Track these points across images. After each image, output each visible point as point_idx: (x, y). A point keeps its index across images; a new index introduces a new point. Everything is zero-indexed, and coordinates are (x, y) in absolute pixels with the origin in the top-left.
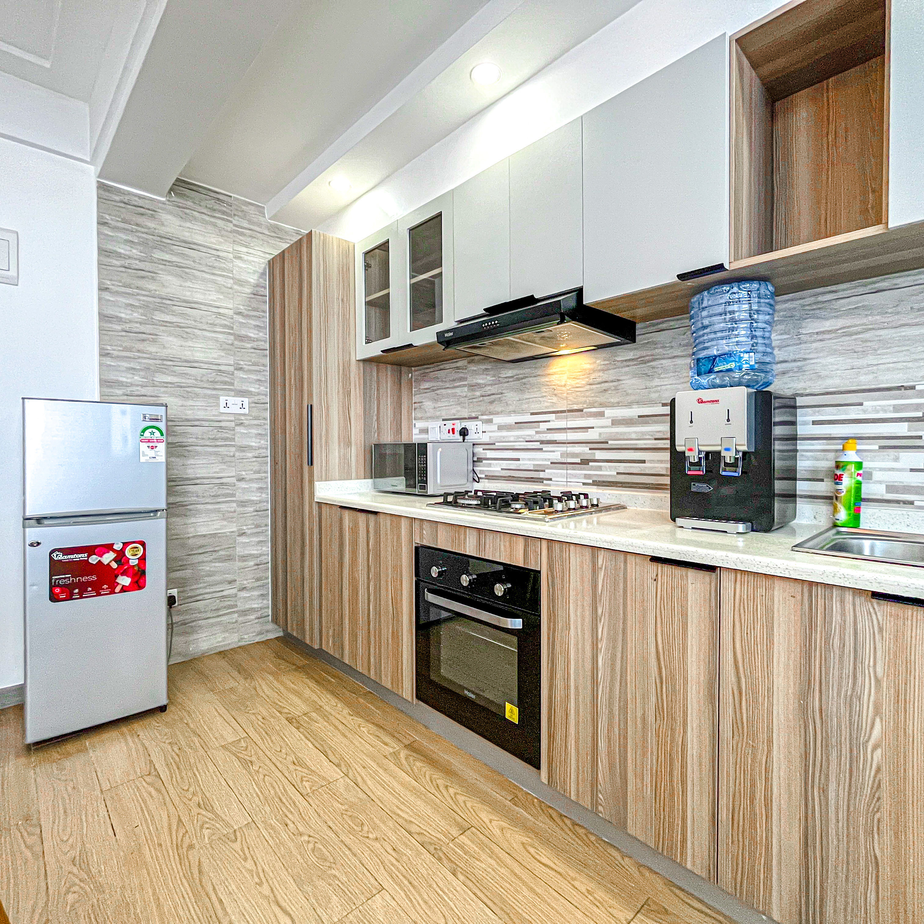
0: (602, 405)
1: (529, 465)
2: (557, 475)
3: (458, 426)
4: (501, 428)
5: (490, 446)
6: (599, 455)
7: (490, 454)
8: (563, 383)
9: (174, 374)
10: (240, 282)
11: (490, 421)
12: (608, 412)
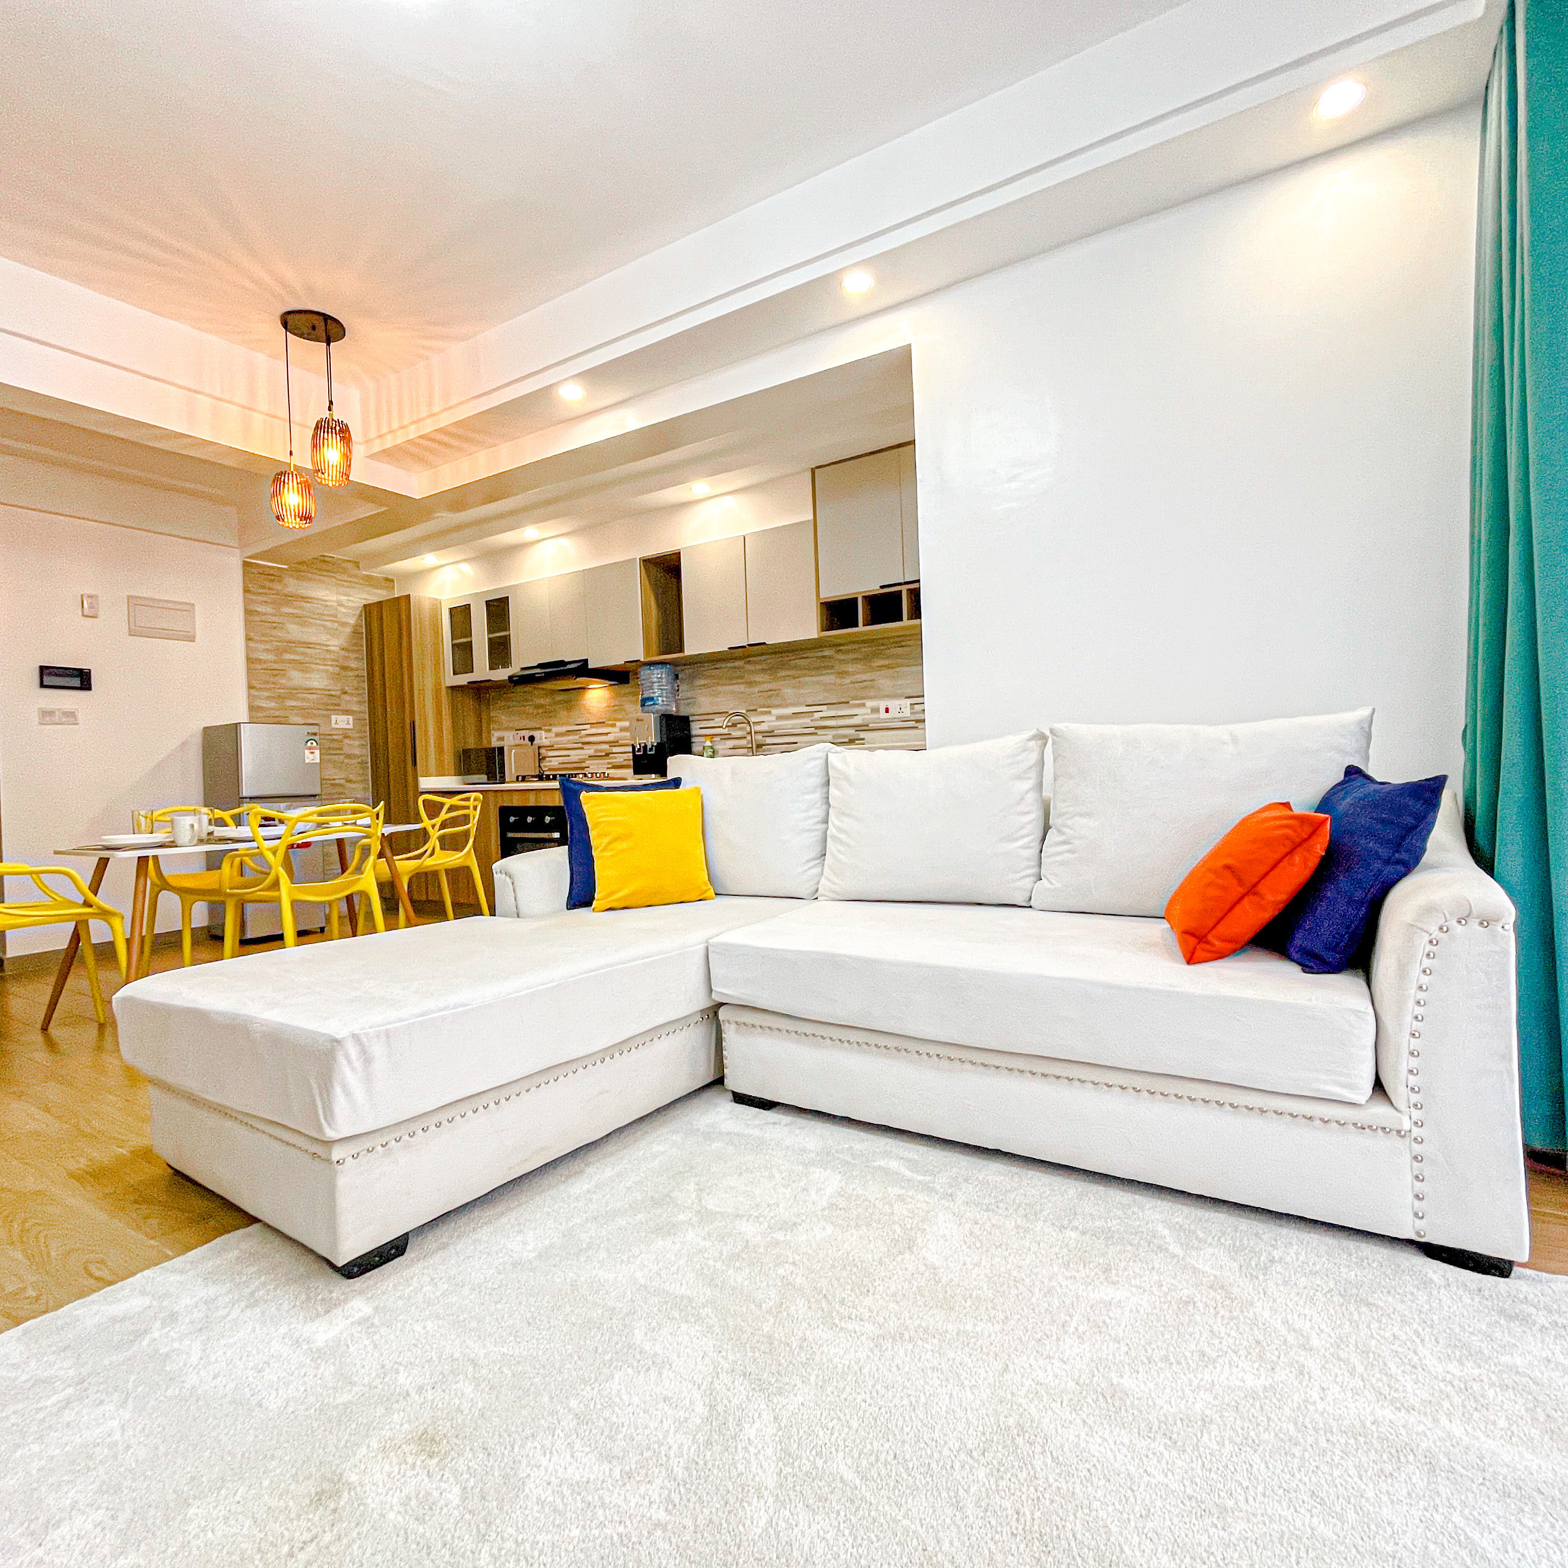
0: (614, 720)
1: (576, 759)
2: (593, 764)
3: (527, 734)
4: (557, 735)
5: (551, 748)
6: (615, 750)
7: (551, 753)
8: (594, 706)
9: (298, 699)
10: (344, 624)
11: (550, 730)
12: (618, 724)
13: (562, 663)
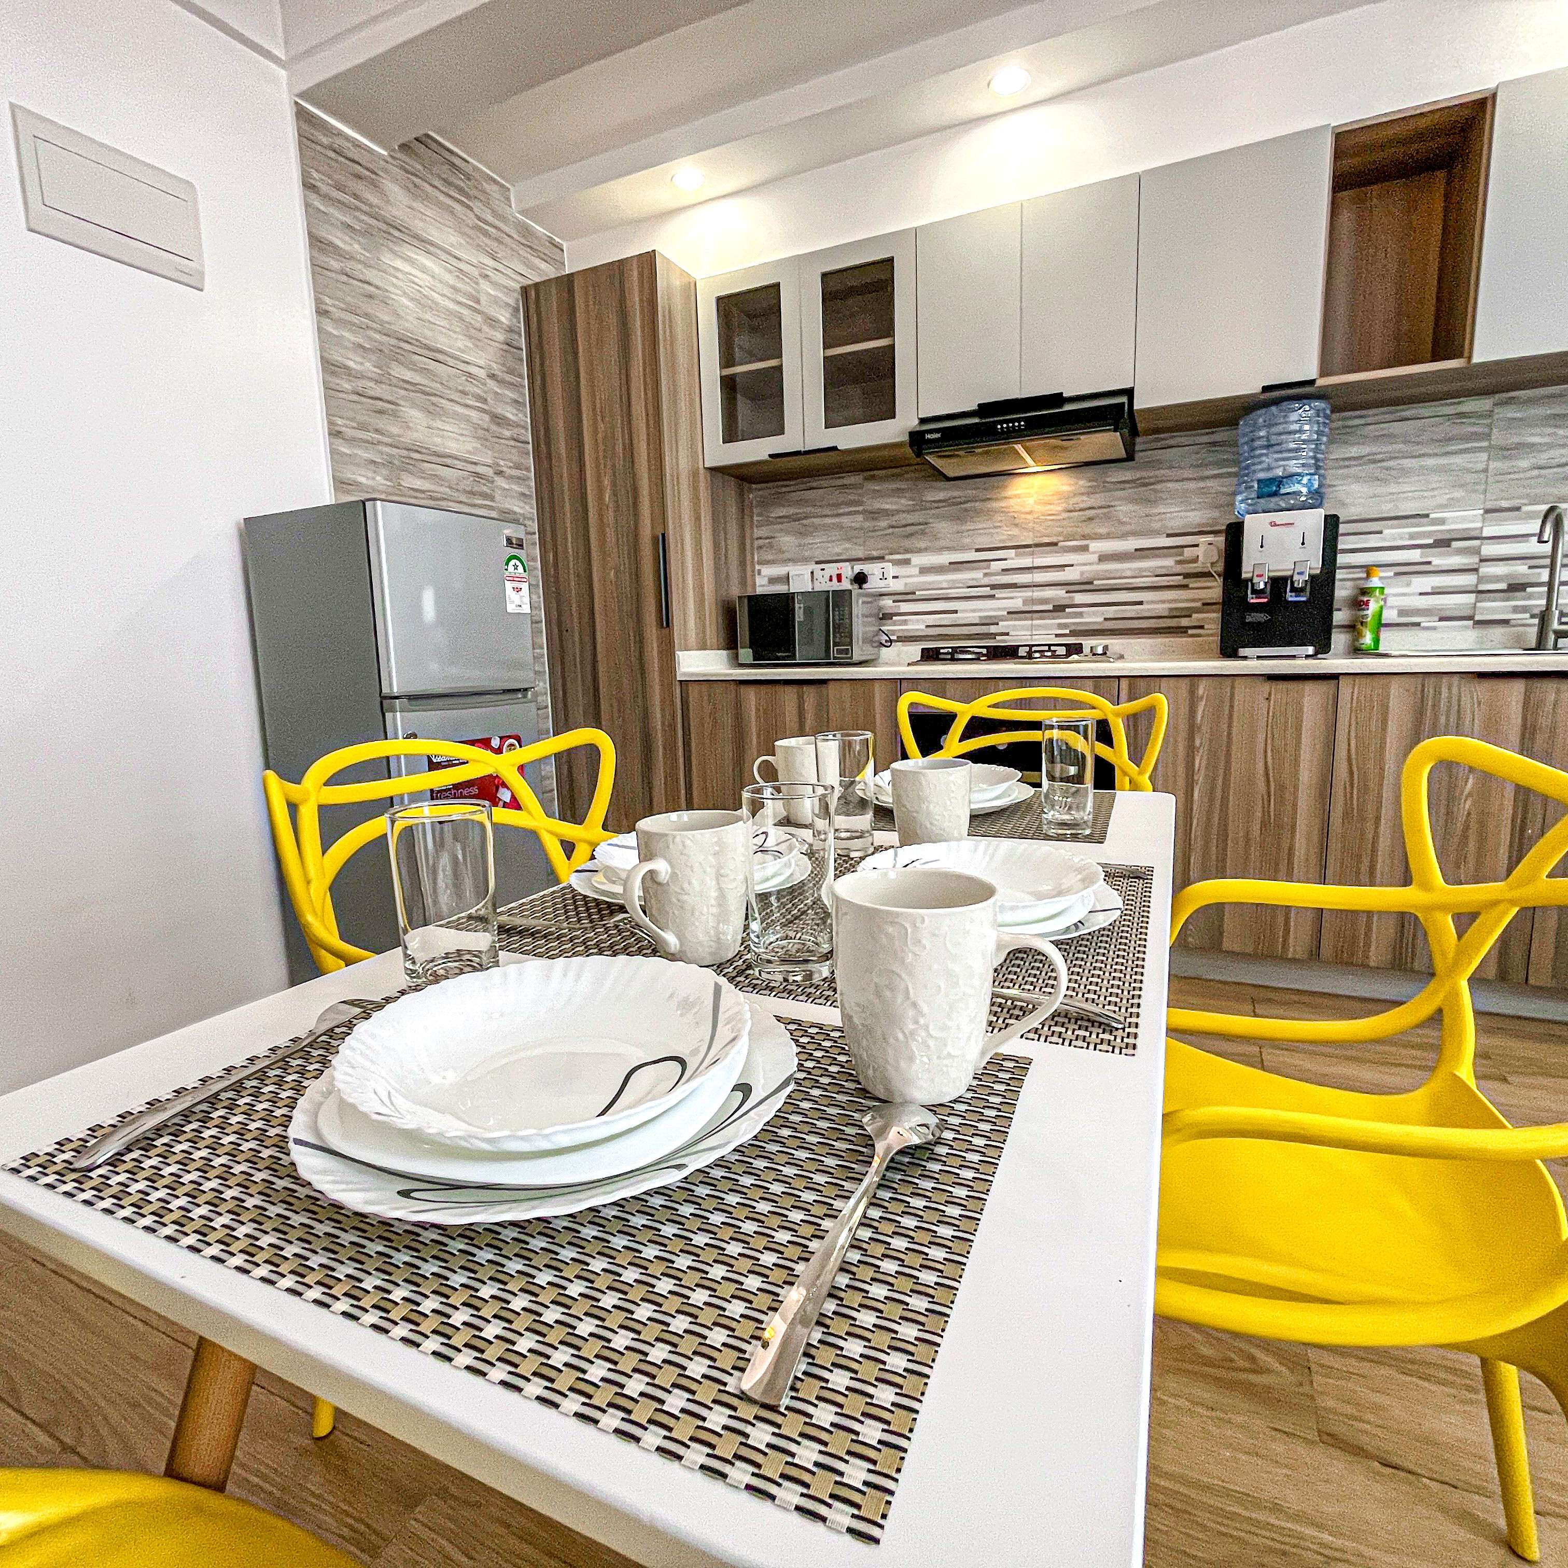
0: (1084, 537)
1: (974, 617)
2: (1017, 628)
3: (848, 571)
4: (924, 570)
5: (907, 596)
6: (1079, 598)
7: (905, 607)
8: (1028, 510)
10: (492, 321)
11: (907, 562)
12: (1094, 546)
13: (1057, 399)
